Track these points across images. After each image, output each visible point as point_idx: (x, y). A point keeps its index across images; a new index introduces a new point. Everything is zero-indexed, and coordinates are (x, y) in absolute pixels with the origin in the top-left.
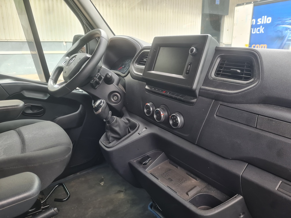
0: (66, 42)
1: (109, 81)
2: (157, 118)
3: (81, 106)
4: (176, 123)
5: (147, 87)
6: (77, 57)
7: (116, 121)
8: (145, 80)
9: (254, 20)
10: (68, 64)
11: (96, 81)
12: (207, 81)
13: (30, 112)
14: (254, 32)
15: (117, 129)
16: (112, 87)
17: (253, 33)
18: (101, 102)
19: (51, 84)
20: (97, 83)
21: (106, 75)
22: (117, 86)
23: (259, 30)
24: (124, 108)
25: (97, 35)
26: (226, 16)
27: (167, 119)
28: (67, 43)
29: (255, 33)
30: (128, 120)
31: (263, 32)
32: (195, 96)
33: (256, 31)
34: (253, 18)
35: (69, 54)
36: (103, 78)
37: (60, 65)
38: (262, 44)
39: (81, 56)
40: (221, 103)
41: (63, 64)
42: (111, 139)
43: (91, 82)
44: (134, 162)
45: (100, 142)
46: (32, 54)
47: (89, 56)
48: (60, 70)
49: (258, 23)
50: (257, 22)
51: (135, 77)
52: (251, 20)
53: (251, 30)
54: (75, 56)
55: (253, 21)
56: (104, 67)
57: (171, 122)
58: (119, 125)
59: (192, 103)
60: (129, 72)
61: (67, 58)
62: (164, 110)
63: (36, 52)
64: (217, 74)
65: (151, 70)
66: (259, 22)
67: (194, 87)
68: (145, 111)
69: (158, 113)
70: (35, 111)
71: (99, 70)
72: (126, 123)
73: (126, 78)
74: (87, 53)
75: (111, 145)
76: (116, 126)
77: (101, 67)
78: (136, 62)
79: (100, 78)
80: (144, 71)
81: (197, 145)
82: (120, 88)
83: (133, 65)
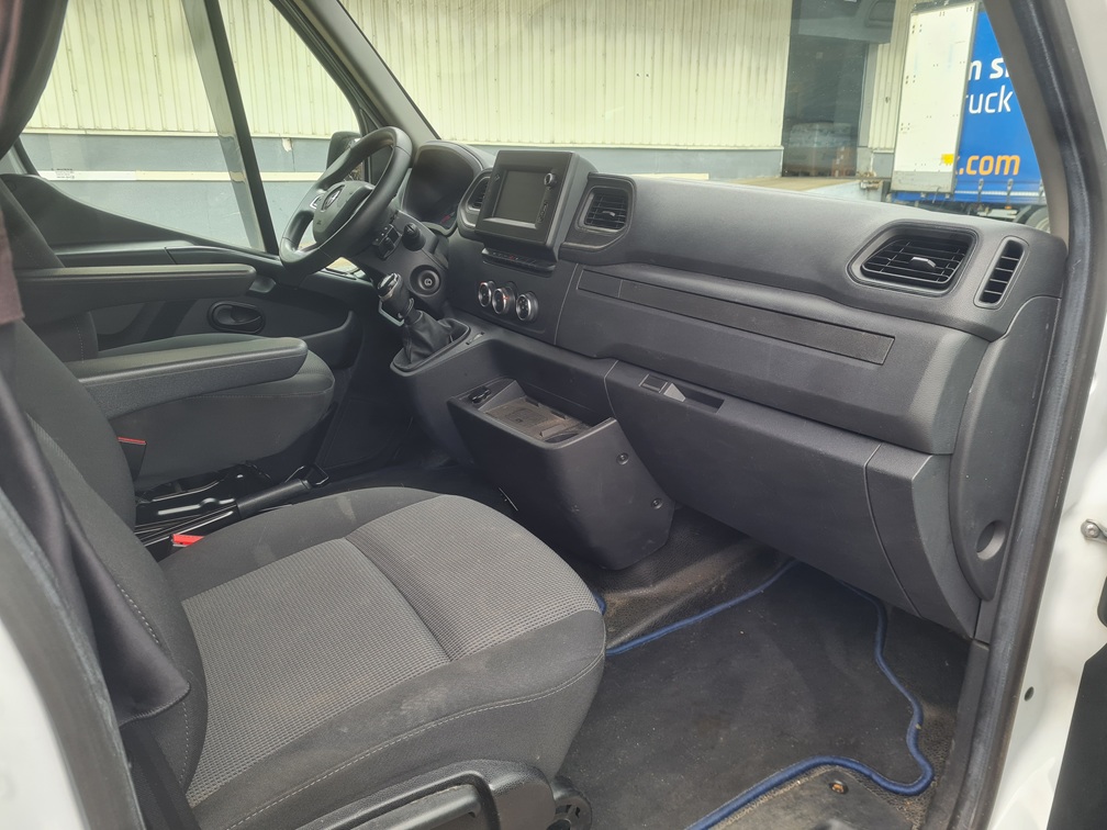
0: (291, 140)
1: (413, 241)
2: (497, 307)
3: (351, 314)
4: (525, 311)
5: (484, 251)
6: (344, 189)
7: (424, 320)
8: (480, 236)
9: (978, 64)
10: (325, 206)
11: (385, 241)
12: (572, 233)
13: (230, 321)
14: (975, 107)
15: (425, 335)
16: (421, 258)
17: (972, 111)
18: (393, 277)
19: (286, 250)
20: (388, 246)
21: (406, 229)
22: (430, 255)
23: (994, 103)
24: (446, 304)
25: (389, 141)
26: (880, 46)
27: (512, 307)
28: (297, 143)
29: (979, 111)
30: (451, 323)
31: (1008, 109)
32: (553, 260)
33: (983, 106)
34: (973, 58)
35: (325, 184)
36: (400, 235)
37: (306, 209)
38: (1002, 154)
39: (351, 187)
40: (585, 267)
41: (312, 207)
42: (413, 356)
43: (375, 244)
44: (459, 400)
45: (392, 366)
46: (233, 181)
47: (370, 187)
48: (303, 219)
49: (993, 76)
50: (987, 70)
51: (466, 234)
52: (965, 64)
53: (966, 103)
54: (339, 188)
55: (975, 68)
56: (402, 212)
57: (518, 310)
58: (429, 329)
59: (550, 272)
60: (456, 226)
61: (321, 191)
62: (509, 292)
63: (242, 176)
64: (588, 221)
65: (490, 217)
66: (996, 72)
67: (549, 242)
68: (480, 297)
69: (499, 297)
70: (242, 321)
71: (393, 219)
72: (446, 329)
73: (450, 238)
74: (367, 180)
75: (411, 366)
76: (423, 331)
77: (397, 212)
78: (470, 203)
79: (393, 235)
80: (479, 220)
81: (556, 346)
82: (438, 261)
83: (464, 209)
